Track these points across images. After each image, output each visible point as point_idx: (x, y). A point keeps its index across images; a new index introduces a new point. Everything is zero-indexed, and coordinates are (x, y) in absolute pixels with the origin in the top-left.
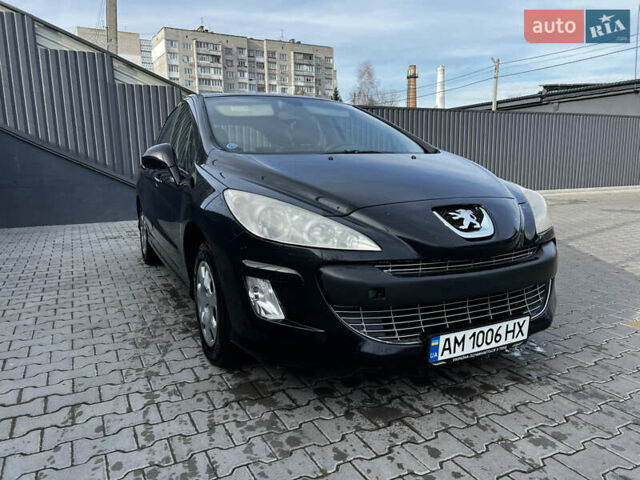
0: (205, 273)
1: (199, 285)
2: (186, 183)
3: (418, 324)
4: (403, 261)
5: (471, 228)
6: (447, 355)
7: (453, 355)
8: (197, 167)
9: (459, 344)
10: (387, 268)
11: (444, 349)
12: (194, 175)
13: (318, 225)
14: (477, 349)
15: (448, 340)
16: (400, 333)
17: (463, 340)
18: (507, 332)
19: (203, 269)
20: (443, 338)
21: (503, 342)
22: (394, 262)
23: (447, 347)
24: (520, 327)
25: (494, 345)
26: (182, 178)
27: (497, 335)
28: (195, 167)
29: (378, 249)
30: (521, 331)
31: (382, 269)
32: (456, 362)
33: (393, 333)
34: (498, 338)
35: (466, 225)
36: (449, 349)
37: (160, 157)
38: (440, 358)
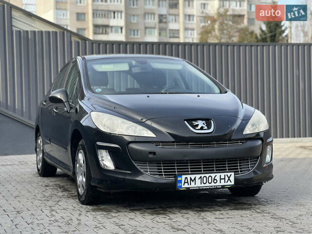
0: (81, 157)
1: (78, 165)
2: (73, 111)
3: (175, 172)
4: (166, 142)
5: (202, 128)
6: (186, 186)
7: (189, 186)
8: (79, 101)
9: (193, 181)
10: (160, 145)
11: (185, 182)
12: (78, 107)
13: (131, 127)
14: (203, 185)
15: (186, 178)
16: (165, 175)
17: (195, 179)
18: (221, 179)
19: (80, 154)
20: (184, 177)
21: (218, 184)
22: (162, 142)
23: (186, 181)
24: (229, 178)
25: (213, 184)
26: (71, 108)
27: (214, 180)
28: (78, 102)
29: (155, 136)
30: (229, 179)
31: (157, 145)
32: (191, 190)
33: (162, 175)
34: (215, 181)
35: (199, 127)
36: (188, 182)
37: (59, 96)
38: (183, 186)
